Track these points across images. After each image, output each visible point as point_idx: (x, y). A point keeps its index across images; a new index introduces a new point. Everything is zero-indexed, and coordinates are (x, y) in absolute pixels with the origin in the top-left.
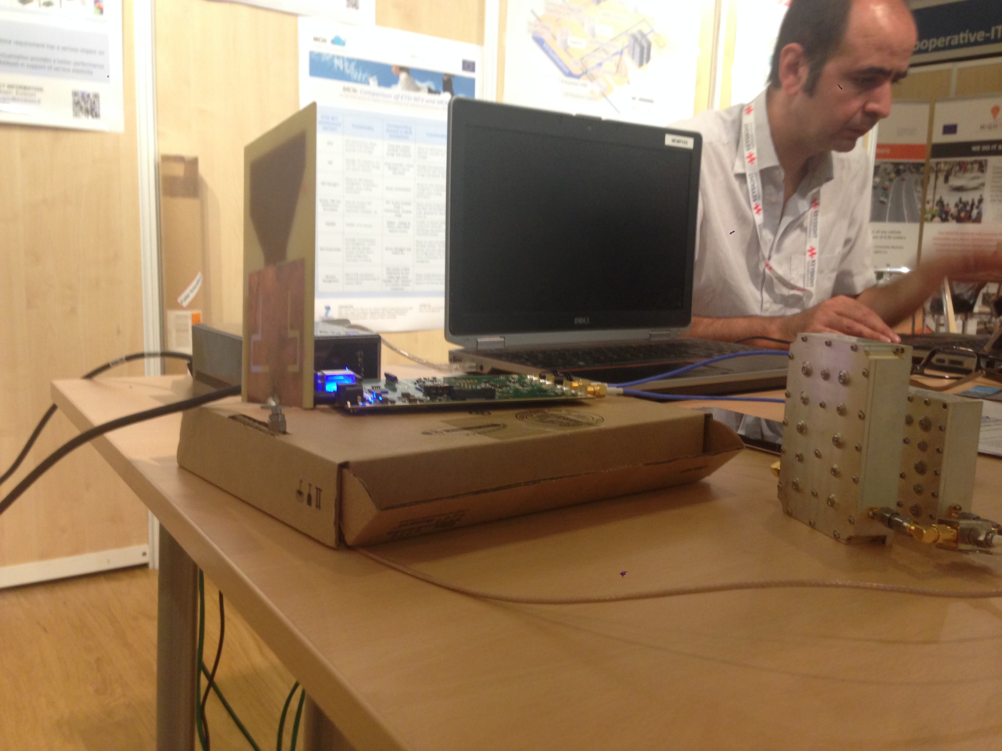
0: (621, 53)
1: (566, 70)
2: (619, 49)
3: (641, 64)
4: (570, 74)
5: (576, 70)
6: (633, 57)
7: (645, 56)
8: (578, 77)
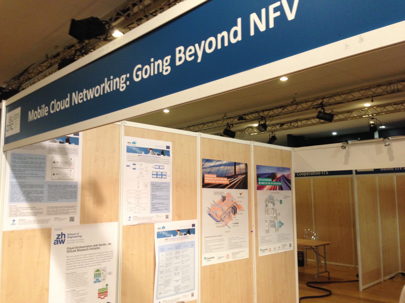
0: (229, 213)
1: (217, 221)
2: (229, 212)
3: (235, 214)
4: (218, 221)
5: (219, 220)
6: (233, 213)
7: (235, 212)
8: (219, 221)
